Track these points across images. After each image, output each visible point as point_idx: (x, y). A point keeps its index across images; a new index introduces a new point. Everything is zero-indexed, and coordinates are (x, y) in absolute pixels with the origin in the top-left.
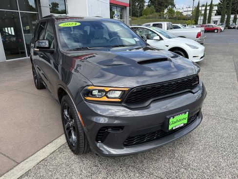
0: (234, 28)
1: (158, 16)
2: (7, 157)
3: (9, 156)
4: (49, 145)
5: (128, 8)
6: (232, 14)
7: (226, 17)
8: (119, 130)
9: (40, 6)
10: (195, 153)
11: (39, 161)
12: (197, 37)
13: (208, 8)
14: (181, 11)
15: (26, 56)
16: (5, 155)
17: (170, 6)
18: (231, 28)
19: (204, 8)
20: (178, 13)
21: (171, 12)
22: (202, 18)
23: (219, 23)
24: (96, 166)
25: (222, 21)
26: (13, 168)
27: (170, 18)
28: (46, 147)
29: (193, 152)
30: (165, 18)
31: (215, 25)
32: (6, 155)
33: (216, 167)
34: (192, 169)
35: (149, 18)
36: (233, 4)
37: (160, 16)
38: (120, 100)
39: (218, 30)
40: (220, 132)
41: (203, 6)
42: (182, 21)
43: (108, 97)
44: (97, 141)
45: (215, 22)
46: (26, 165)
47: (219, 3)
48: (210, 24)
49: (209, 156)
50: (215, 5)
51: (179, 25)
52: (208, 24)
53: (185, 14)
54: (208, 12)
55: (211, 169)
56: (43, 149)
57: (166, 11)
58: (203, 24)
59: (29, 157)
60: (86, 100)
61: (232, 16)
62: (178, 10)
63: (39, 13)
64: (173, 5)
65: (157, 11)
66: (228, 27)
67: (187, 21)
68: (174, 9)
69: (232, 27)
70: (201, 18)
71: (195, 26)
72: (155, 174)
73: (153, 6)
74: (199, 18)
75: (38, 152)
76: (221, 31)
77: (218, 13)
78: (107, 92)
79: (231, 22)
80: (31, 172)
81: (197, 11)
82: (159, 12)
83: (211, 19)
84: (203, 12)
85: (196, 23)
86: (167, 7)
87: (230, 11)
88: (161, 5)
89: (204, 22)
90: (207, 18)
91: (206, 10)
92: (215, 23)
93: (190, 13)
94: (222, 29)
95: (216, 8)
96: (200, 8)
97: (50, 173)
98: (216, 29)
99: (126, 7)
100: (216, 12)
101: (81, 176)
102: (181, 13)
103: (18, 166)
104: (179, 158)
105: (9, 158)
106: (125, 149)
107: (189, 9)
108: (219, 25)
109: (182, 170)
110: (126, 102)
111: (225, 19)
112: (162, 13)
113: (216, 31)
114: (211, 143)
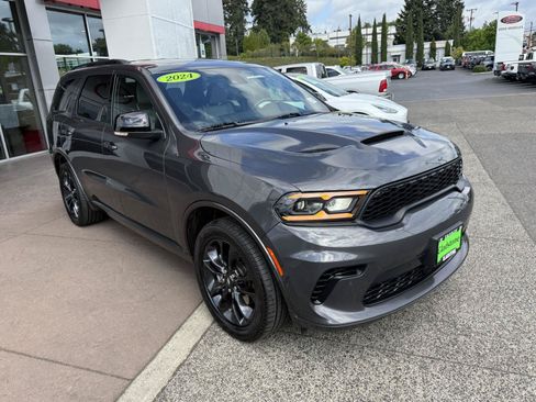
0: (433, 68)
1: (278, 52)
2: (97, 372)
3: (98, 369)
4: (178, 334)
5: (223, 37)
6: (426, 40)
7: (415, 47)
8: (355, 273)
9: (30, 39)
10: (469, 305)
11: (174, 370)
12: (381, 90)
13: (379, 30)
14: (324, 38)
15: (5, 158)
16: (88, 370)
17: (300, 29)
18: (427, 69)
19: (370, 30)
20: (318, 42)
21: (303, 40)
22: (370, 51)
23: (402, 59)
24: (298, 358)
25: (408, 55)
26: (123, 392)
27: (302, 55)
28: (174, 340)
29: (465, 305)
30: (293, 55)
31: (395, 64)
32: (92, 368)
33: (515, 323)
34: (478, 333)
35: (259, 56)
36: (424, 21)
37: (282, 50)
38: (351, 216)
39: (404, 74)
40: (495, 263)
41: (367, 26)
42: (328, 59)
43: (328, 212)
44: (313, 301)
45: (396, 58)
46: (151, 380)
47: (398, 20)
48: (387, 63)
49: (496, 307)
50: (391, 24)
51: (336, 68)
52: (384, 63)
53: (332, 44)
54: (379, 37)
55: (511, 329)
56: (170, 344)
57: (292, 40)
58: (372, 63)
59: (147, 364)
60: (285, 222)
61: (427, 45)
62: (319, 37)
63: (28, 54)
64: (306, 27)
65: (274, 40)
66: (422, 67)
67: (340, 59)
68: (309, 34)
69: (430, 66)
70: (367, 52)
71: (358, 69)
72: (416, 352)
73: (264, 31)
74: (364, 52)
75: (162, 352)
76: (411, 75)
77: (399, 40)
78: (325, 202)
79: (426, 57)
80: (171, 392)
81: (357, 38)
82: (279, 41)
83: (386, 52)
84: (370, 39)
85: (359, 63)
86: (294, 32)
87: (422, 34)
88: (281, 28)
89: (374, 61)
90: (379, 50)
91: (374, 34)
92: (395, 60)
93: (343, 42)
94: (413, 71)
95: (392, 30)
96: (363, 31)
97: (213, 387)
98: (400, 73)
99: (218, 34)
100: (393, 37)
101: (279, 381)
102: (324, 43)
103: (133, 385)
104: (445, 319)
105: (101, 373)
106: (367, 309)
107: (340, 34)
108: (404, 64)
109: (462, 338)
110: (363, 219)
111: (415, 52)
112: (284, 43)
113: (401, 76)
114: (489, 286)
